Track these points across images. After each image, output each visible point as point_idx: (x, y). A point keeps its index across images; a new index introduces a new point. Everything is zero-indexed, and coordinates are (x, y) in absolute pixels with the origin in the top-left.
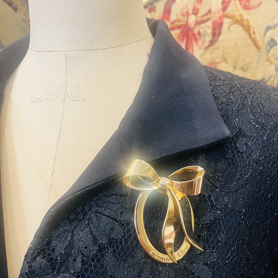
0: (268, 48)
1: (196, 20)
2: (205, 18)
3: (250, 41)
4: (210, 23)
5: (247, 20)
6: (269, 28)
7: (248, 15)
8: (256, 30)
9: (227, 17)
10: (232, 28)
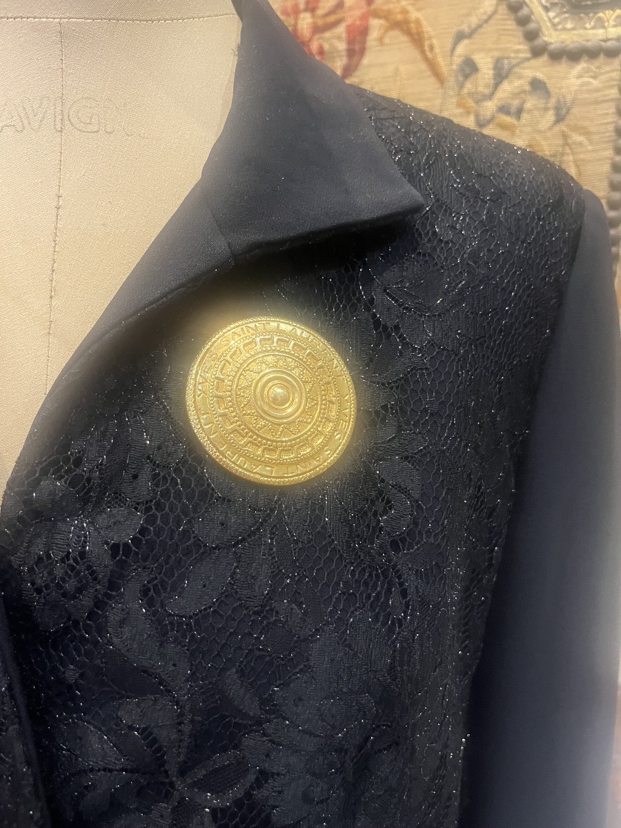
0: (461, 78)
1: (314, 23)
2: (332, 19)
3: (423, 66)
4: (341, 30)
5: (418, 21)
6: (460, 37)
7: (419, 10)
8: (435, 41)
9: (376, 15)
10: (387, 40)
